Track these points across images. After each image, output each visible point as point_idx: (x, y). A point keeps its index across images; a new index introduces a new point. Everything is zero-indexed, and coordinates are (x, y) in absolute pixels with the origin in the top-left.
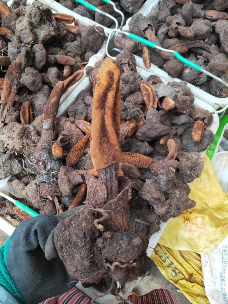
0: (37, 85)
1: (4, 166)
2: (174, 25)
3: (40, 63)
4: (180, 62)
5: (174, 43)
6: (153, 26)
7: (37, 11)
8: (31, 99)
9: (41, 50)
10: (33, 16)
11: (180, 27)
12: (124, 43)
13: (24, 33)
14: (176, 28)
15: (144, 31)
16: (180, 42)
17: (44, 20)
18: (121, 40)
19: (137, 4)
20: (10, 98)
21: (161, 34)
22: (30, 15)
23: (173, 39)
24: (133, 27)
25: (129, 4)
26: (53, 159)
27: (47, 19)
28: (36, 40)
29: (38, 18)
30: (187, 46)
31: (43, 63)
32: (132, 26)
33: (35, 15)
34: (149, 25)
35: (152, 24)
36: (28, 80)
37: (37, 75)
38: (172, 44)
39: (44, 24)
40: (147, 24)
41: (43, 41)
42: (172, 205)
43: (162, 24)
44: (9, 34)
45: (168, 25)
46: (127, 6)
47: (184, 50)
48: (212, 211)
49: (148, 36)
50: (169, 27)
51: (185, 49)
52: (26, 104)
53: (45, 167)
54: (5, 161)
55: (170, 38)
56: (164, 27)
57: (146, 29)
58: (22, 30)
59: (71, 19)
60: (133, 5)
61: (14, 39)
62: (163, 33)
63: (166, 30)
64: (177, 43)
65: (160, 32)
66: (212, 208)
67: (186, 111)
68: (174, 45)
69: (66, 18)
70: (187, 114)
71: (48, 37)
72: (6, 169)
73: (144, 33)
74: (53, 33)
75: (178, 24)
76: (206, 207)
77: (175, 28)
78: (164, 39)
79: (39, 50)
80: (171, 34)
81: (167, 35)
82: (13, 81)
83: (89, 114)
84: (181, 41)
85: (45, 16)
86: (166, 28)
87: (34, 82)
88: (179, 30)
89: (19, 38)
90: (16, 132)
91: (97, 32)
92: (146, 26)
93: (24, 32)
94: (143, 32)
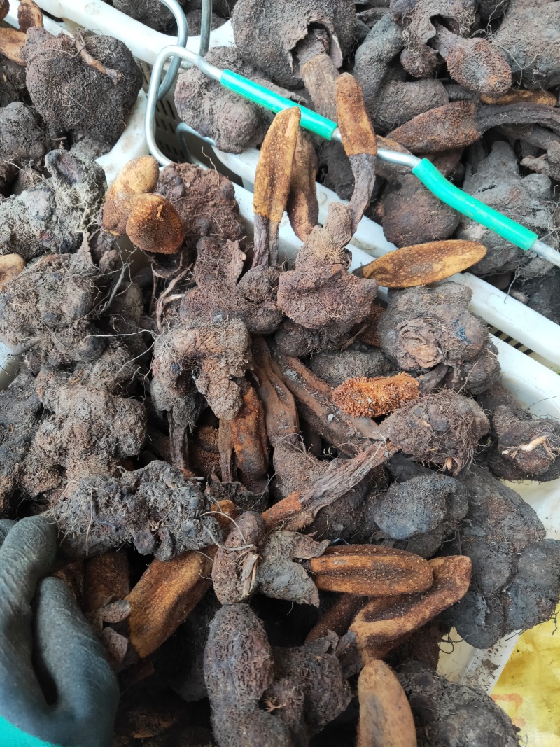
2: (423, 29)
5: (425, 103)
11: (447, 36)
12: (212, 110)
14: (432, 43)
15: (295, 52)
16: (451, 100)
18: (200, 95)
21: (370, 63)
23: (423, 82)
24: (250, 37)
30: (478, 119)
32: (246, 31)
34: (312, 27)
35: (327, 21)
38: (415, 104)
40: (305, 22)
47: (467, 136)
50: (406, 33)
51: (470, 131)
55: (410, 78)
56: (385, 30)
57: (301, 44)
62: (380, 60)
63: (388, 46)
64: (438, 104)
65: (364, 53)
68: (423, 110)
70: (456, 473)
73: (296, 61)
77: (425, 41)
78: (383, 83)
80: (413, 61)
81: (394, 67)
86: (392, 33)
88: (444, 54)
91: (92, 68)
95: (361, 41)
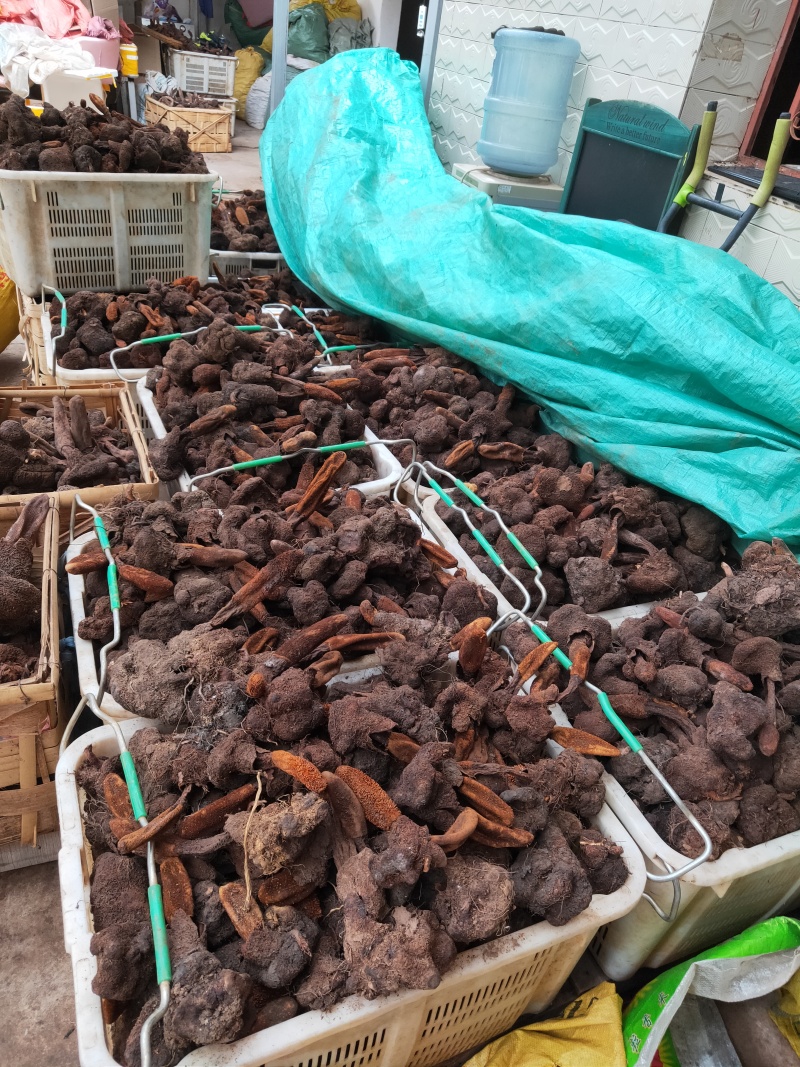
0: (310, 614)
1: (156, 690)
3: (342, 588)
4: (607, 720)
5: (626, 691)
6: (594, 638)
7: (393, 519)
8: (285, 631)
9: (357, 571)
10: (381, 522)
11: (640, 659)
12: (520, 640)
13: (349, 537)
14: (634, 659)
16: (639, 694)
17: (397, 538)
18: (519, 633)
19: (595, 597)
20: (251, 598)
21: (606, 660)
22: (378, 519)
23: (627, 682)
25: (580, 591)
27: (403, 538)
28: (361, 555)
29: (387, 529)
30: (646, 705)
31: (347, 592)
32: (554, 621)
33: (386, 523)
34: (584, 631)
35: (593, 634)
36: (301, 598)
37: (322, 599)
38: (621, 689)
39: (395, 542)
40: (582, 628)
41: (373, 562)
44: (326, 529)
45: (629, 651)
46: (575, 592)
47: (639, 711)
49: (573, 651)
50: (628, 656)
51: (641, 709)
52: (270, 631)
53: (215, 711)
54: (166, 683)
55: (623, 677)
57: (576, 635)
58: (349, 531)
59: (449, 560)
60: (586, 595)
61: (328, 537)
62: (612, 663)
64: (632, 693)
67: (550, 798)
68: (624, 693)
69: (441, 556)
71: (384, 562)
72: (156, 697)
73: (571, 642)
74: (398, 560)
75: (638, 652)
77: (632, 657)
78: (610, 673)
79: (354, 571)
80: (627, 669)
81: (617, 669)
82: (274, 575)
85: (402, 532)
87: (308, 605)
89: (338, 539)
90: (218, 642)
91: (479, 598)
92: (579, 631)
93: (350, 534)
94: (568, 638)
95: (607, 652)
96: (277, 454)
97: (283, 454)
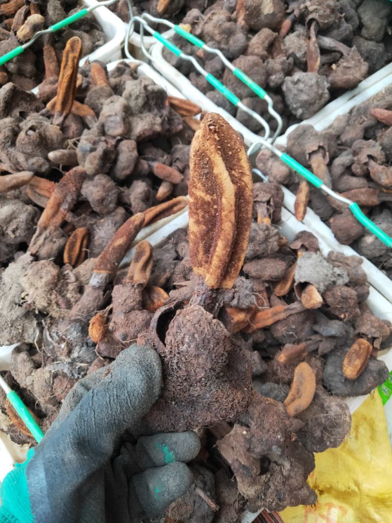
0: (106, 206)
1: (12, 326)
2: (363, 158)
3: (123, 170)
4: (358, 223)
5: (358, 186)
6: (327, 149)
7: (143, 91)
8: (92, 225)
9: (130, 151)
10: (133, 97)
11: (372, 163)
12: (271, 166)
13: (112, 121)
14: (366, 164)
15: (310, 154)
16: (369, 187)
17: (150, 106)
18: (268, 159)
19: (311, 107)
20: (55, 220)
21: (339, 165)
22: (130, 95)
23: (358, 178)
24: (293, 145)
26: (87, 344)
27: (156, 104)
28: (126, 135)
29: (140, 101)
30: (379, 196)
31: (128, 172)
32: (292, 142)
33: (137, 98)
34: (320, 147)
35: (326, 147)
36: (94, 195)
37: (112, 190)
38: (354, 185)
39: (150, 111)
40: (317, 145)
41: (139, 137)
42: (270, 487)
43: (346, 148)
44: (89, 118)
45: (355, 153)
46: (295, 106)
47: (373, 202)
48: (367, 501)
49: (314, 166)
50: (356, 158)
51: (375, 200)
52: (80, 231)
53: (70, 352)
54: (17, 318)
55: (354, 175)
56: (347, 155)
57: (314, 152)
58: (110, 116)
59: (195, 110)
60: (304, 107)
61: (95, 126)
62: (343, 165)
63: (348, 161)
64: (363, 187)
65: (338, 161)
66: (367, 496)
67: (345, 315)
68: (357, 188)
69: (188, 107)
70: (345, 320)
71: (147, 134)
72: (14, 332)
73: (310, 158)
74: (158, 128)
75: (370, 157)
76: (356, 489)
77: (363, 162)
78: (342, 174)
79: (127, 152)
80: (356, 169)
81: (348, 170)
83: (175, 276)
84: (370, 185)
85: (153, 100)
86: (350, 157)
87: (102, 201)
88: (370, 169)
89: (103, 126)
90: (44, 280)
92: (315, 148)
93: (112, 119)
94: (308, 156)
95: (337, 157)
96: (17, 46)
97: (22, 43)
